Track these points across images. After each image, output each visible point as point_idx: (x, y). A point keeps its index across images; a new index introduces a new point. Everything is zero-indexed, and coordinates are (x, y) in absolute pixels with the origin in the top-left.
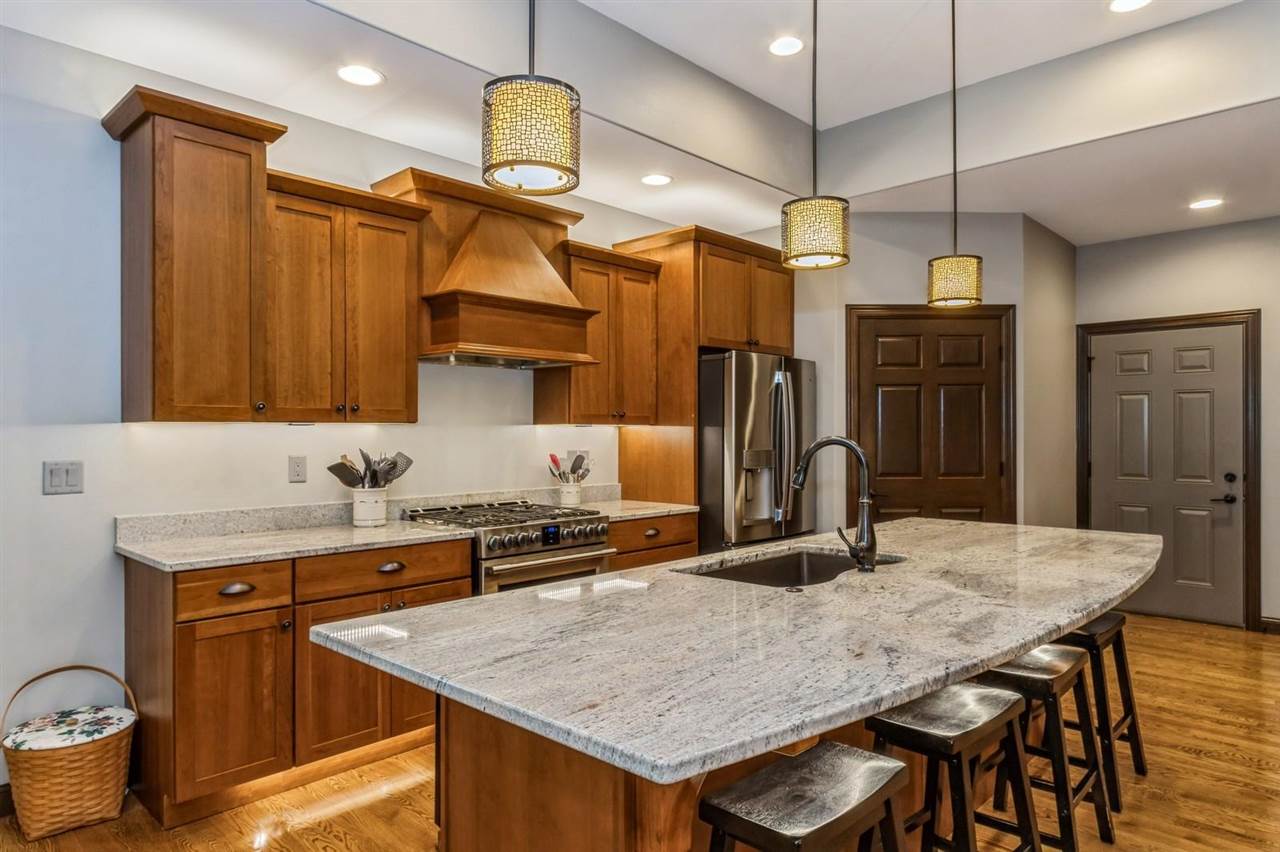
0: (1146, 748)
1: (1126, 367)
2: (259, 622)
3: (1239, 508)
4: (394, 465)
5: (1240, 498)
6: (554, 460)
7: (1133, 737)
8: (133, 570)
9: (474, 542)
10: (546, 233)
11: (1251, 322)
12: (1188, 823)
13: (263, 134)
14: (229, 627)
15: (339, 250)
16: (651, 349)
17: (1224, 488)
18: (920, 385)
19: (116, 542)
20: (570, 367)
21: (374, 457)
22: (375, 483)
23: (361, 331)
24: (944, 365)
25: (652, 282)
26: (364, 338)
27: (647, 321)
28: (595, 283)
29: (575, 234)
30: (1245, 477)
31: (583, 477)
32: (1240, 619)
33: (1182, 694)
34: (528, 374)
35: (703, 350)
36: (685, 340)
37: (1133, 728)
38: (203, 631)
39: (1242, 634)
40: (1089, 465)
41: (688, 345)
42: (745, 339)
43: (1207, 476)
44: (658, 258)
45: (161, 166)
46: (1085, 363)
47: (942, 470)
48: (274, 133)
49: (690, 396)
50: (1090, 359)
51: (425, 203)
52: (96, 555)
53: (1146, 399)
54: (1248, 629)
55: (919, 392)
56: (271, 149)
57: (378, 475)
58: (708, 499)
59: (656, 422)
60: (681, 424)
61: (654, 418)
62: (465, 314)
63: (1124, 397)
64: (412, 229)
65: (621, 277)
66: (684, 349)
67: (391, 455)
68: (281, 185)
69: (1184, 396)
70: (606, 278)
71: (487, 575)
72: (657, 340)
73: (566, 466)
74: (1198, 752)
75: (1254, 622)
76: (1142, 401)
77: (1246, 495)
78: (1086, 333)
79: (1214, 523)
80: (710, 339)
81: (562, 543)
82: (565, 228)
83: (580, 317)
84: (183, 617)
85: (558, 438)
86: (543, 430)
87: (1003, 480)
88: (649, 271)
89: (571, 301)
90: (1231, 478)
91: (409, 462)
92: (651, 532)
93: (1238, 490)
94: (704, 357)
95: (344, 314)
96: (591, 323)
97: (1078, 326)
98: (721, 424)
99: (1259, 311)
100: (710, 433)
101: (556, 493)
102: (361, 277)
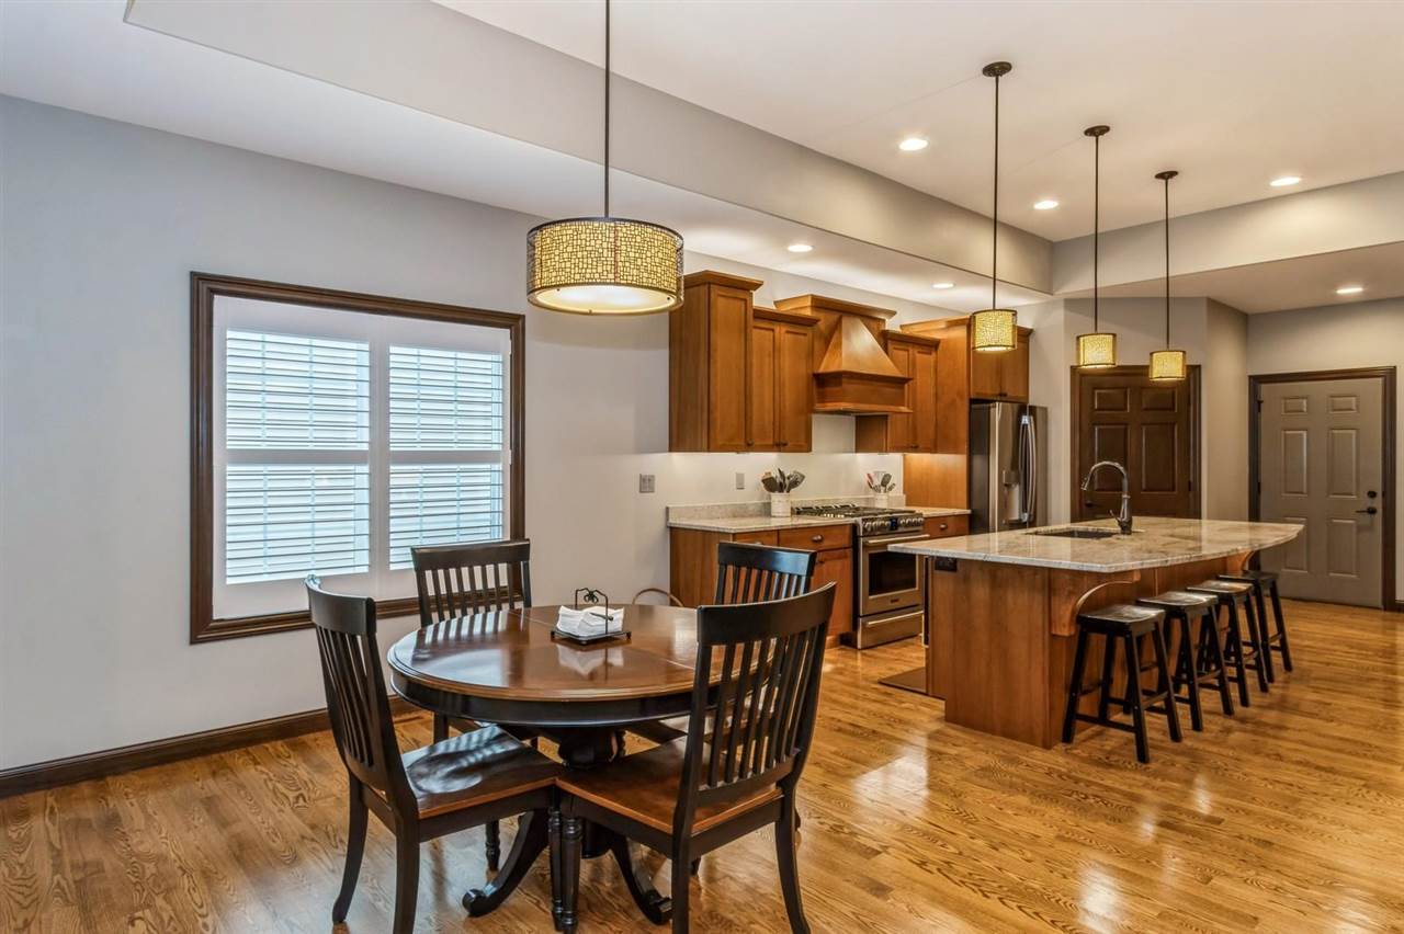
0: (1292, 655)
1: (1290, 408)
3: (1379, 517)
4: (795, 479)
5: (1380, 510)
7: (1284, 648)
8: (674, 532)
9: (855, 527)
10: (876, 326)
11: (1389, 375)
12: (1313, 687)
13: (748, 287)
15: (777, 349)
16: (932, 400)
17: (1369, 503)
18: (1126, 424)
19: (667, 520)
20: (887, 416)
21: (786, 473)
22: (785, 489)
24: (1146, 409)
25: (934, 354)
26: (788, 400)
27: (931, 381)
28: (904, 357)
29: (891, 325)
30: (1384, 494)
31: (890, 489)
32: (1379, 603)
33: (1324, 640)
35: (972, 401)
36: (959, 394)
37: (1283, 641)
39: (1382, 613)
40: (1259, 484)
41: (962, 397)
42: (997, 392)
43: (1354, 492)
44: (937, 336)
45: (712, 313)
46: (1255, 405)
47: (1144, 486)
48: (757, 286)
49: (963, 434)
50: (1260, 403)
51: (815, 314)
52: (657, 527)
53: (1305, 433)
54: (1385, 609)
55: (1126, 430)
56: (755, 293)
57: (786, 485)
58: (976, 505)
59: (936, 452)
60: (956, 453)
61: (933, 448)
62: (845, 385)
63: (1288, 432)
64: (809, 332)
65: (916, 351)
66: (958, 400)
67: (794, 473)
68: (757, 315)
69: (1336, 432)
70: (906, 353)
71: (864, 546)
72: (936, 394)
73: (877, 482)
74: (1328, 664)
75: (1390, 604)
76: (1301, 435)
77: (1384, 509)
78: (1256, 382)
79: (1360, 529)
80: (978, 394)
81: (900, 530)
82: (884, 321)
83: (899, 382)
86: (861, 457)
87: (1191, 495)
88: (932, 345)
89: (892, 372)
90: (1372, 495)
91: (803, 477)
92: (943, 526)
93: (1378, 503)
94: (973, 406)
95: (777, 384)
97: (1250, 377)
98: (987, 453)
99: (1395, 367)
100: (979, 461)
102: (786, 362)
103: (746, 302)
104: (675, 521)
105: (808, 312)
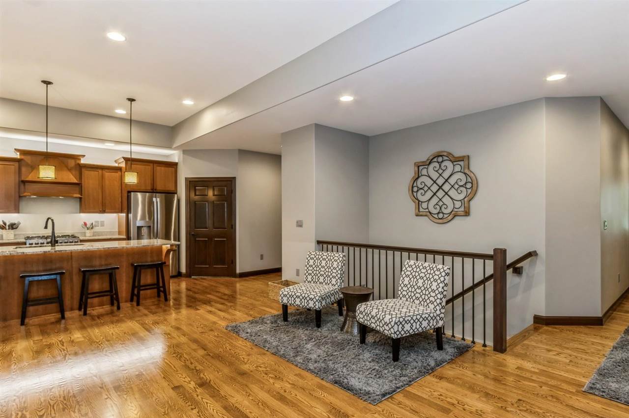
4: (14, 224)
6: (84, 223)
10: (72, 163)
16: (119, 192)
18: (207, 201)
24: (215, 195)
25: (119, 172)
27: (117, 184)
34: (78, 200)
42: (150, 188)
61: (121, 212)
65: (104, 172)
70: (98, 172)
72: (121, 189)
80: (132, 189)
82: (80, 159)
83: (76, 185)
85: (86, 217)
87: (232, 230)
88: (117, 169)
89: (74, 181)
91: (20, 223)
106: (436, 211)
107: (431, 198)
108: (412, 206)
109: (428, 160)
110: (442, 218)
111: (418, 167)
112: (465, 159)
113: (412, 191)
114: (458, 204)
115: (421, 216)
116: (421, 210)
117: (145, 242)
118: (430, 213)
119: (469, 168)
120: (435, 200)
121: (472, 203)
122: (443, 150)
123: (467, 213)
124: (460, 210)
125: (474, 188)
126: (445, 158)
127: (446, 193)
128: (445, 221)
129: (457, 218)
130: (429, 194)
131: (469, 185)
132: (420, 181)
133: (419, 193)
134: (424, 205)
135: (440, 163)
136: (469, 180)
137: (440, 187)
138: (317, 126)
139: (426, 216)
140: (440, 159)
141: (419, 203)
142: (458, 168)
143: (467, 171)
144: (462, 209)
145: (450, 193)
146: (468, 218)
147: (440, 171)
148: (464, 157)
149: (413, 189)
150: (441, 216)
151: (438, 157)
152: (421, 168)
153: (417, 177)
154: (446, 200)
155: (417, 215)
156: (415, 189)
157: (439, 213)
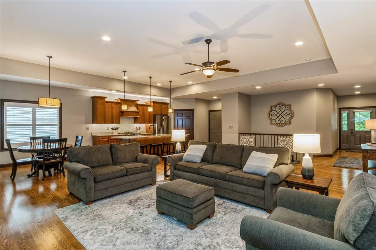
1: (214, 116)
2: (105, 141)
4: (117, 128)
6: (136, 128)
8: (93, 136)
10: (135, 103)
13: (104, 98)
14: (103, 141)
15: (112, 107)
20: (137, 118)
21: (116, 127)
22: (116, 130)
23: (114, 114)
24: (186, 116)
26: (114, 115)
28: (141, 108)
29: (138, 103)
31: (140, 130)
34: (134, 118)
35: (154, 115)
38: (101, 141)
41: (152, 115)
45: (97, 102)
46: (210, 115)
48: (106, 97)
49: (153, 120)
51: (121, 102)
52: (90, 136)
56: (106, 99)
57: (116, 129)
59: (149, 123)
60: (152, 124)
62: (125, 113)
64: (119, 104)
67: (117, 127)
68: (107, 102)
73: (138, 128)
83: (138, 112)
84: (99, 140)
85: (137, 125)
87: (193, 130)
89: (137, 111)
91: (119, 128)
95: (112, 113)
96: (139, 113)
97: (209, 111)
100: (155, 124)
101: (137, 132)
102: (114, 110)
103: (104, 100)
104: (93, 135)
105: (119, 101)
106: (278, 123)
107: (277, 118)
108: (269, 121)
109: (275, 105)
110: (280, 125)
111: (272, 107)
112: (289, 106)
113: (269, 116)
114: (287, 120)
115: (273, 124)
116: (273, 122)
117: (161, 135)
118: (276, 123)
119: (291, 108)
120: (278, 119)
121: (292, 120)
122: (281, 102)
123: (290, 123)
124: (288, 122)
125: (293, 115)
126: (282, 105)
127: (283, 117)
128: (282, 126)
129: (286, 125)
130: (276, 117)
131: (291, 114)
132: (272, 112)
133: (272, 116)
134: (274, 121)
135: (280, 107)
136: (291, 112)
137: (280, 115)
138: (239, 93)
139: (275, 124)
140: (280, 105)
141: (272, 120)
142: (287, 108)
143: (290, 110)
144: (289, 122)
145: (284, 117)
146: (291, 125)
147: (280, 109)
148: (289, 105)
149: (269, 115)
150: (280, 124)
151: (280, 104)
152: (273, 108)
153: (271, 111)
154: (283, 119)
155: (271, 124)
156: (270, 115)
157: (280, 123)
